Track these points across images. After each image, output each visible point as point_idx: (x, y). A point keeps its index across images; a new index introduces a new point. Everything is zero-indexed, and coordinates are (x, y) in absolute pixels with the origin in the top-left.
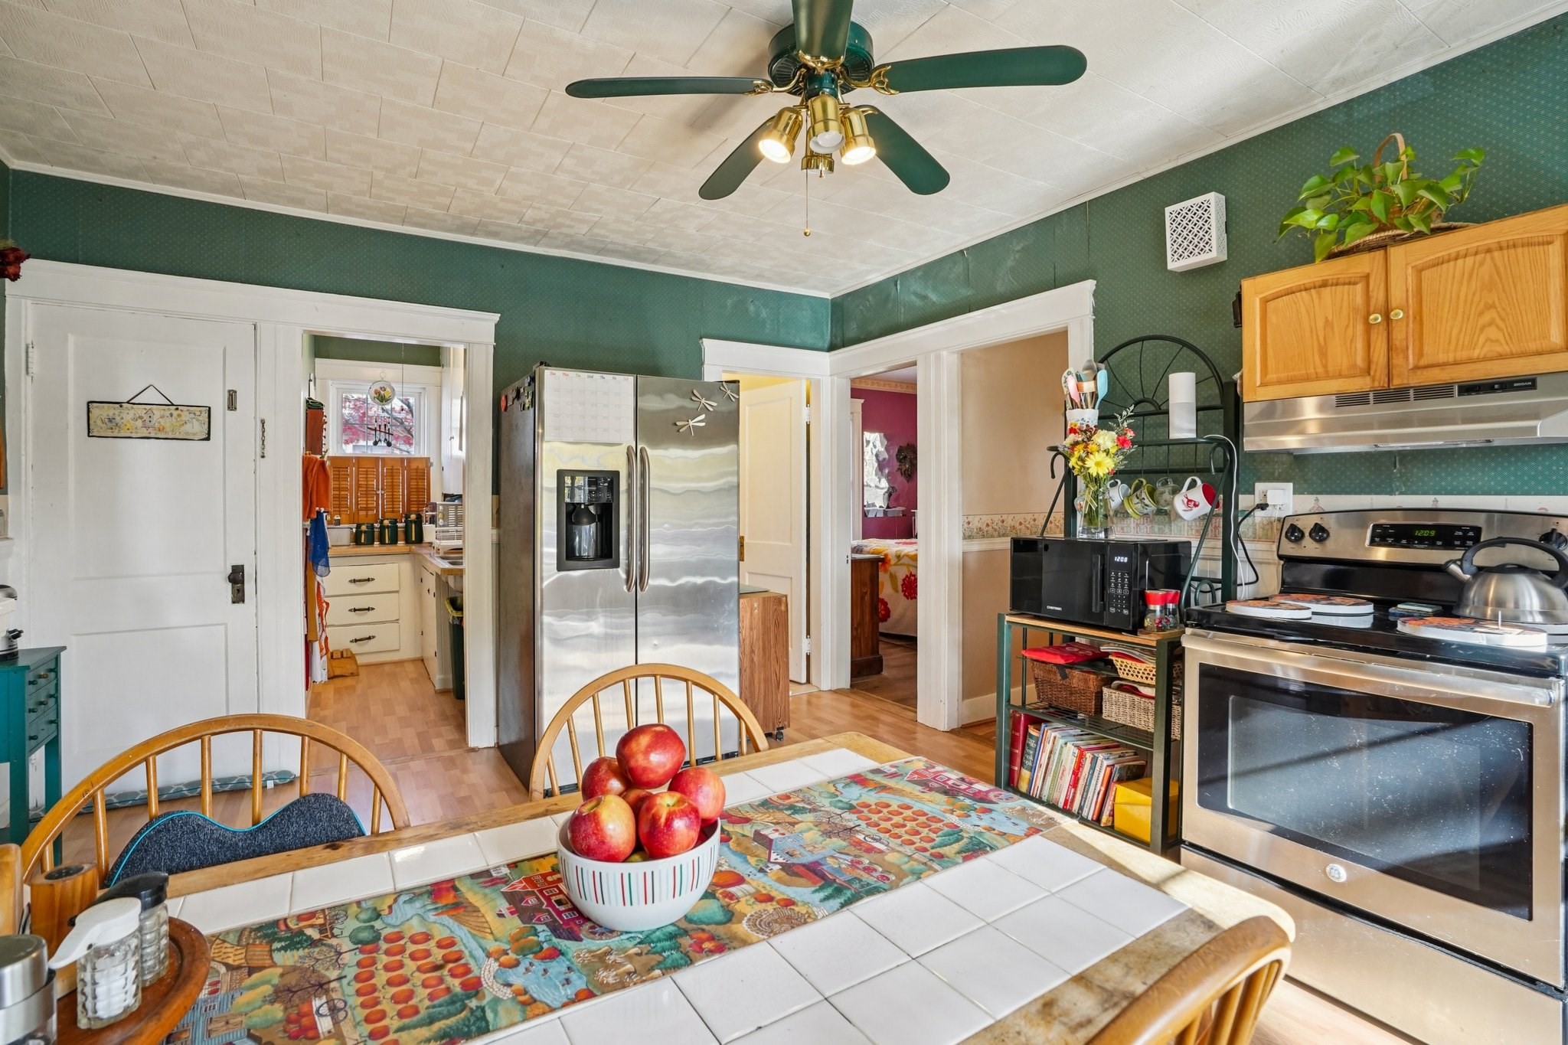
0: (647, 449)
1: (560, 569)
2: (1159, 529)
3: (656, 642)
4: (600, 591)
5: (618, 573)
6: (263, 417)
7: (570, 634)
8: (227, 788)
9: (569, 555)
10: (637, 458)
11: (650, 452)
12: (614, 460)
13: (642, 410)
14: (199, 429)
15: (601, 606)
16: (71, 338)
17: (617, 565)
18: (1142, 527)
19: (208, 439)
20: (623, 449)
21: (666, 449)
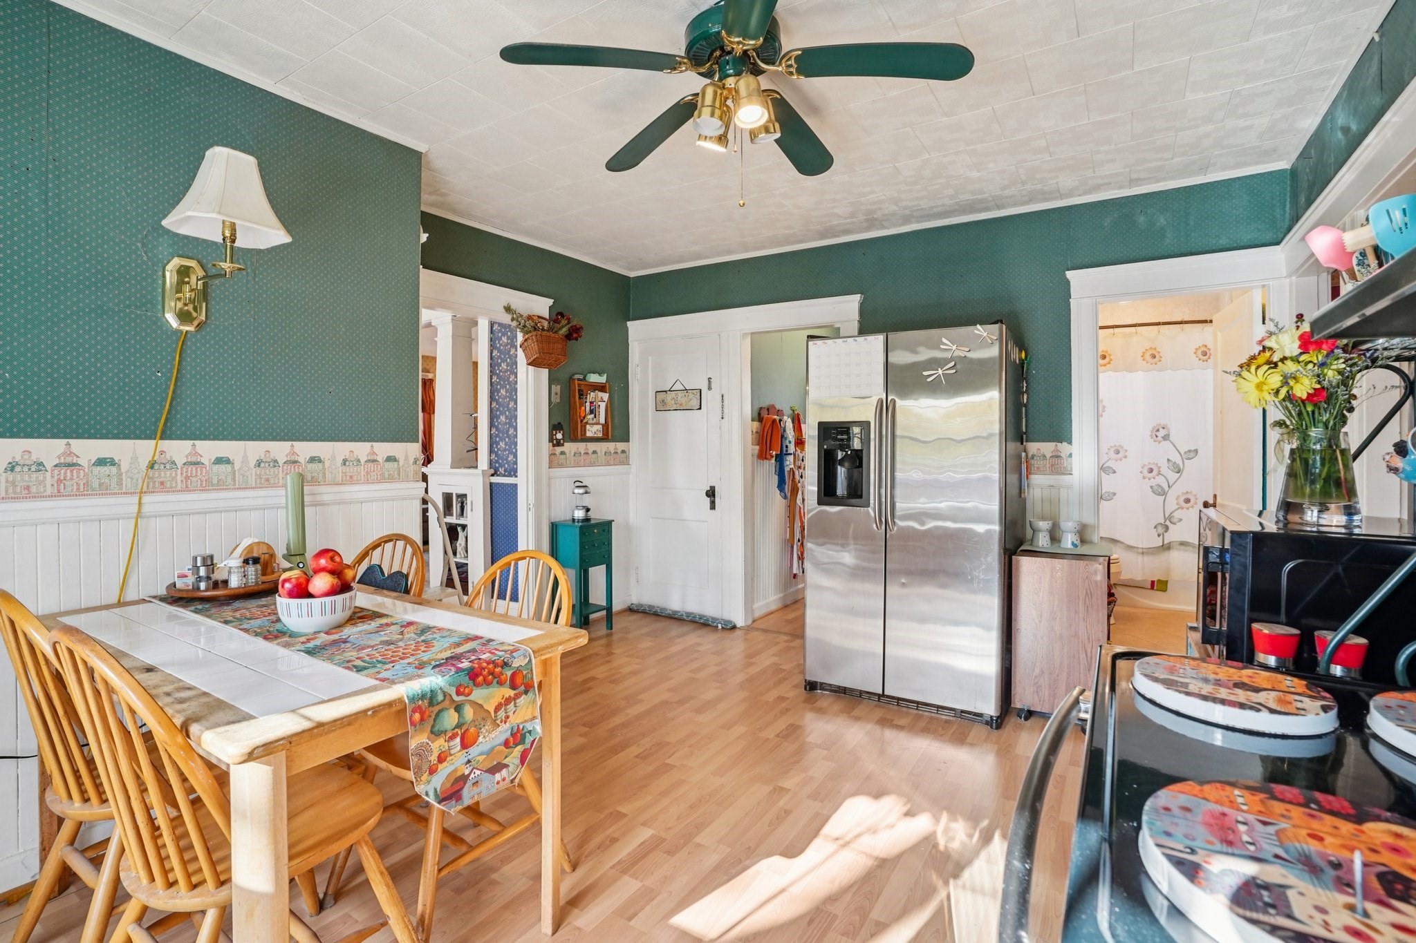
0: (897, 400)
1: (820, 503)
3: (903, 581)
4: (852, 526)
5: (868, 513)
6: (723, 392)
7: (826, 560)
8: (702, 621)
9: (827, 493)
10: (886, 410)
11: (899, 403)
12: (866, 412)
13: (893, 364)
14: (695, 403)
15: (855, 538)
16: (650, 358)
17: (868, 506)
19: (700, 409)
20: (874, 400)
21: (916, 399)
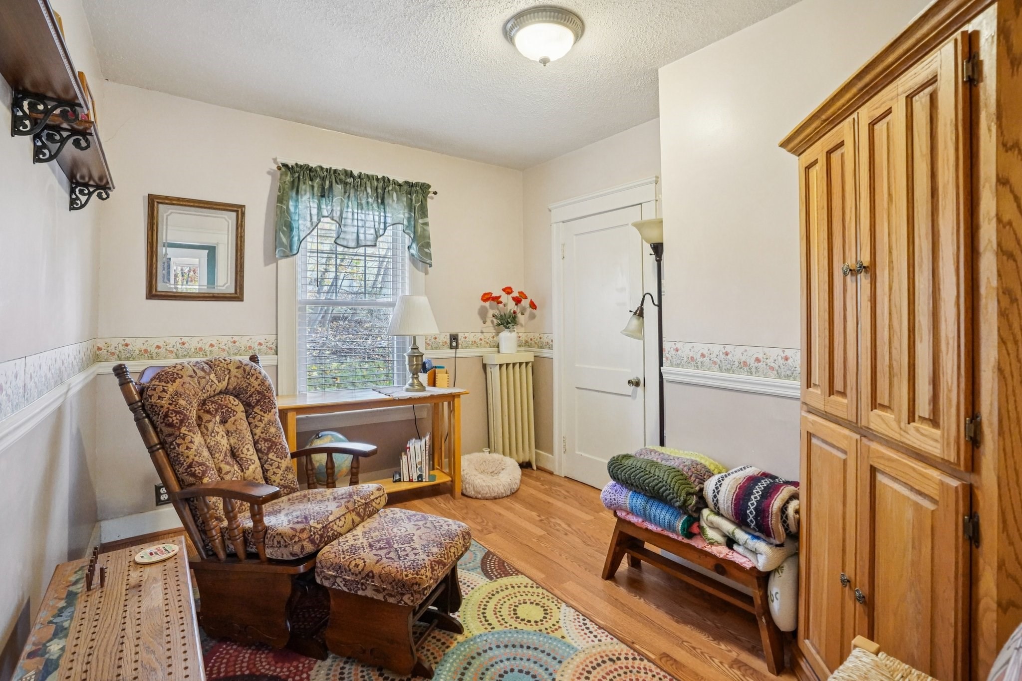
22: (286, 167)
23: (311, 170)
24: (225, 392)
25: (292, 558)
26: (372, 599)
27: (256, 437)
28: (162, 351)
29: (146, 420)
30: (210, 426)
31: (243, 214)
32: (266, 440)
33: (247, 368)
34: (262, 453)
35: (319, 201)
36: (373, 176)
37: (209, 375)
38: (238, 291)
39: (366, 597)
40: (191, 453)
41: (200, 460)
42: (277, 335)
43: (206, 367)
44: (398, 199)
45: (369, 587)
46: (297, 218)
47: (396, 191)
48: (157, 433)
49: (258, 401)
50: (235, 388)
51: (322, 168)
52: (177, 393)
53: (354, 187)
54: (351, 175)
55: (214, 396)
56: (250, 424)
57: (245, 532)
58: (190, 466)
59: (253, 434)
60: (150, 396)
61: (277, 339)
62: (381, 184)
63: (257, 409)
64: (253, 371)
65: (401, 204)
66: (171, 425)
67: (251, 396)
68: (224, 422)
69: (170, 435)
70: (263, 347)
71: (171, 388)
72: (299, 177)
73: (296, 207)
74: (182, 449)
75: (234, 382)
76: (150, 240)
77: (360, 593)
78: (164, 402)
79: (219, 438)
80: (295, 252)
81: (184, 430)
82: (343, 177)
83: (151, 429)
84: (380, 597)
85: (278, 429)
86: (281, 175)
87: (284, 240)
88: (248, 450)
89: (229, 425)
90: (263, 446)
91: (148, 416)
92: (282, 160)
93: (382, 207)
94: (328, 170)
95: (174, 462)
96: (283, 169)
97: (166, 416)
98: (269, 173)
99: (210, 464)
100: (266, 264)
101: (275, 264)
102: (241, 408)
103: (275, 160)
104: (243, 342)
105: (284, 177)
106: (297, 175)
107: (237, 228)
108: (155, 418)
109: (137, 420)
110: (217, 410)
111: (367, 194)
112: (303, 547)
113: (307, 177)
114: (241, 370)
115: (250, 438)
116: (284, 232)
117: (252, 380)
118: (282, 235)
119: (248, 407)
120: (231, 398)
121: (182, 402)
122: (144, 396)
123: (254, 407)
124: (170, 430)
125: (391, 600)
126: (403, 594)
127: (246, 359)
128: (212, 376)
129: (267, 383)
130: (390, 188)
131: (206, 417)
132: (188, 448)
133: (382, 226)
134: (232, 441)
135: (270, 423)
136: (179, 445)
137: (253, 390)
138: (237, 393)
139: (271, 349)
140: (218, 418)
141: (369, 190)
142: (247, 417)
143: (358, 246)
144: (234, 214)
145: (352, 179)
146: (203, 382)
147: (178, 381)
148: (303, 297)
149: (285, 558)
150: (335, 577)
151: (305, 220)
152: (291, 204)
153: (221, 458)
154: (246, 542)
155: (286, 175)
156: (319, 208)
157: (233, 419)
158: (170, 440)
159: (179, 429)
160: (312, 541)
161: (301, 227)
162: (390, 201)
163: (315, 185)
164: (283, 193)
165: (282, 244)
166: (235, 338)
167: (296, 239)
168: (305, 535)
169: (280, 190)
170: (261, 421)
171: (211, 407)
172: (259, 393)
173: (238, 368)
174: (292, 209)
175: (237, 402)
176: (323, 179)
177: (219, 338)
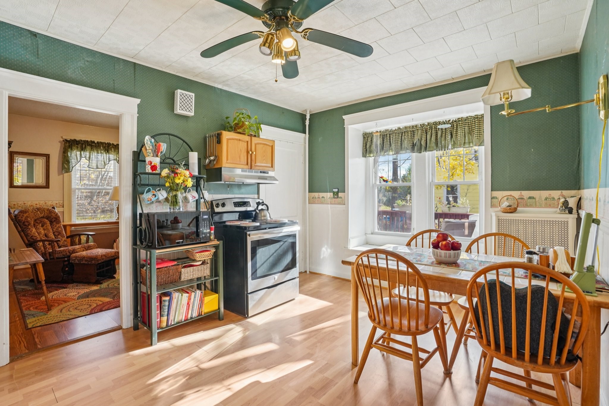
2: (166, 207)
18: (158, 207)
22: (66, 141)
23: (77, 141)
24: (43, 217)
25: (63, 256)
26: (85, 264)
27: (54, 231)
28: (16, 206)
29: (17, 224)
30: (38, 227)
31: (49, 157)
32: (57, 232)
33: (51, 210)
34: (56, 236)
35: (81, 152)
36: (103, 142)
37: (37, 212)
38: (47, 185)
39: (83, 264)
40: (32, 233)
41: (35, 235)
42: (63, 201)
43: (36, 210)
44: (114, 151)
45: (84, 260)
46: (71, 158)
47: (113, 148)
48: (21, 227)
49: (55, 221)
50: (46, 216)
51: (81, 140)
52: (27, 216)
53: (95, 146)
54: (94, 142)
55: (39, 218)
56: (52, 227)
57: (49, 252)
58: (32, 237)
59: (53, 230)
60: (19, 217)
61: (63, 202)
62: (107, 146)
63: (54, 223)
64: (53, 211)
65: (115, 153)
66: (26, 225)
67: (52, 219)
68: (42, 226)
69: (25, 228)
70: (58, 205)
71: (25, 215)
72: (72, 144)
73: (71, 155)
74: (29, 232)
75: (46, 215)
76: (11, 167)
77: (82, 262)
78: (23, 219)
79: (41, 230)
80: (71, 171)
81: (29, 227)
82: (91, 143)
83: (19, 226)
84: (86, 263)
85: (62, 229)
86: (65, 143)
87: (66, 166)
88: (51, 234)
89: (45, 227)
90: (56, 234)
91: (18, 223)
92: (65, 137)
93: (107, 153)
94: (85, 141)
95: (27, 236)
96: (65, 141)
97: (24, 223)
98: (59, 142)
99: (38, 237)
100: (59, 175)
101: (62, 175)
102: (48, 222)
103: (62, 137)
104: (50, 203)
105: (65, 144)
106: (71, 143)
107: (46, 163)
108: (20, 223)
109: (14, 224)
110: (40, 223)
111: (101, 149)
112: (66, 254)
113: (75, 144)
114: (49, 211)
115: (52, 231)
116: (66, 164)
117: (53, 214)
118: (65, 165)
119: (51, 223)
120: (45, 219)
121: (29, 219)
122: (16, 217)
123: (53, 222)
124: (25, 227)
125: (89, 263)
126: (92, 261)
127: (51, 208)
128: (39, 212)
129: (58, 215)
130: (111, 147)
131: (37, 224)
132: (31, 232)
133: (108, 160)
134: (45, 232)
135: (59, 227)
136: (28, 231)
137: (53, 217)
138: (47, 218)
139: (61, 205)
140: (40, 225)
141: (102, 148)
142: (51, 225)
143: (97, 168)
144: (45, 157)
145: (94, 144)
146: (35, 214)
147: (27, 213)
148: (75, 187)
149: (61, 256)
150: (75, 259)
151: (75, 160)
152: (69, 154)
153: (42, 236)
154: (50, 255)
155: (67, 143)
156: (81, 154)
157: (45, 225)
158: (25, 229)
159: (28, 226)
160: (70, 253)
161: (73, 162)
162: (111, 152)
163: (79, 146)
164: (65, 150)
165: (65, 168)
166: (46, 202)
167: (71, 166)
168: (67, 251)
169: (64, 149)
170: (56, 226)
171: (39, 222)
172: (55, 218)
173: (47, 210)
174: (69, 155)
175: (47, 221)
176: (82, 144)
177: (40, 202)
